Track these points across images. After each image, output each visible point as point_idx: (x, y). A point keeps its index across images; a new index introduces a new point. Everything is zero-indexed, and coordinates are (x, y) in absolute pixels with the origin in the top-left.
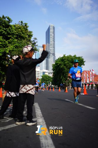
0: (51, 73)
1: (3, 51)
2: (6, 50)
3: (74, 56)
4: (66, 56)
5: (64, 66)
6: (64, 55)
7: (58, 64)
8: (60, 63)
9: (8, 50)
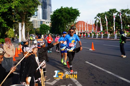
0: (49, 23)
1: (9, 7)
2: (11, 5)
3: (70, 8)
4: (63, 7)
5: (62, 17)
6: (62, 7)
7: (56, 16)
8: (58, 14)
9: (14, 5)
